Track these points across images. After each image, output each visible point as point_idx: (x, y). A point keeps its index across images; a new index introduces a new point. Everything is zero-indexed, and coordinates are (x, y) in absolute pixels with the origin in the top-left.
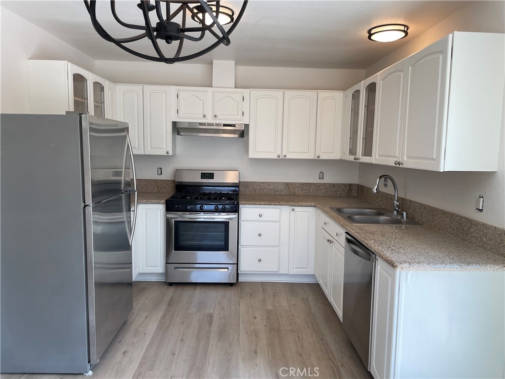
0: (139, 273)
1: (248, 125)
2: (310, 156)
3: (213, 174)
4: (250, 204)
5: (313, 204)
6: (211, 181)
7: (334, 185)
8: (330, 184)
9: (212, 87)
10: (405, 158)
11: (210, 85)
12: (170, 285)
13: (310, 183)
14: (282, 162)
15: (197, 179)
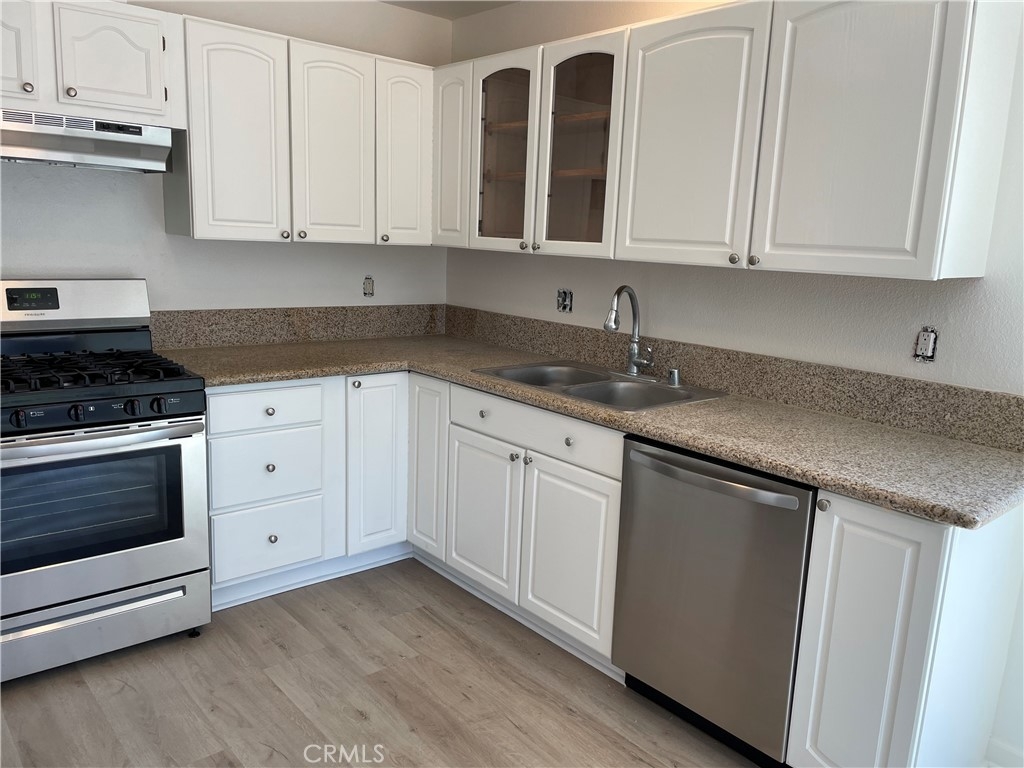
1: (184, 132)
3: (55, 292)
4: (239, 383)
5: (405, 365)
7: (398, 310)
8: (390, 307)
10: (767, 248)
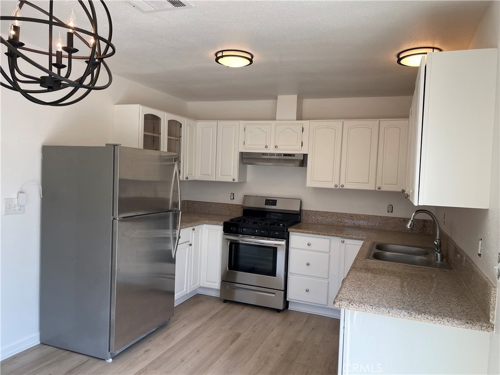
0: (200, 287)
1: (307, 154)
2: (370, 187)
3: (276, 201)
4: (299, 232)
6: (273, 207)
7: (404, 220)
8: (400, 218)
9: (275, 120)
11: (274, 119)
12: (224, 302)
13: (376, 216)
14: (340, 192)
15: (262, 205)
